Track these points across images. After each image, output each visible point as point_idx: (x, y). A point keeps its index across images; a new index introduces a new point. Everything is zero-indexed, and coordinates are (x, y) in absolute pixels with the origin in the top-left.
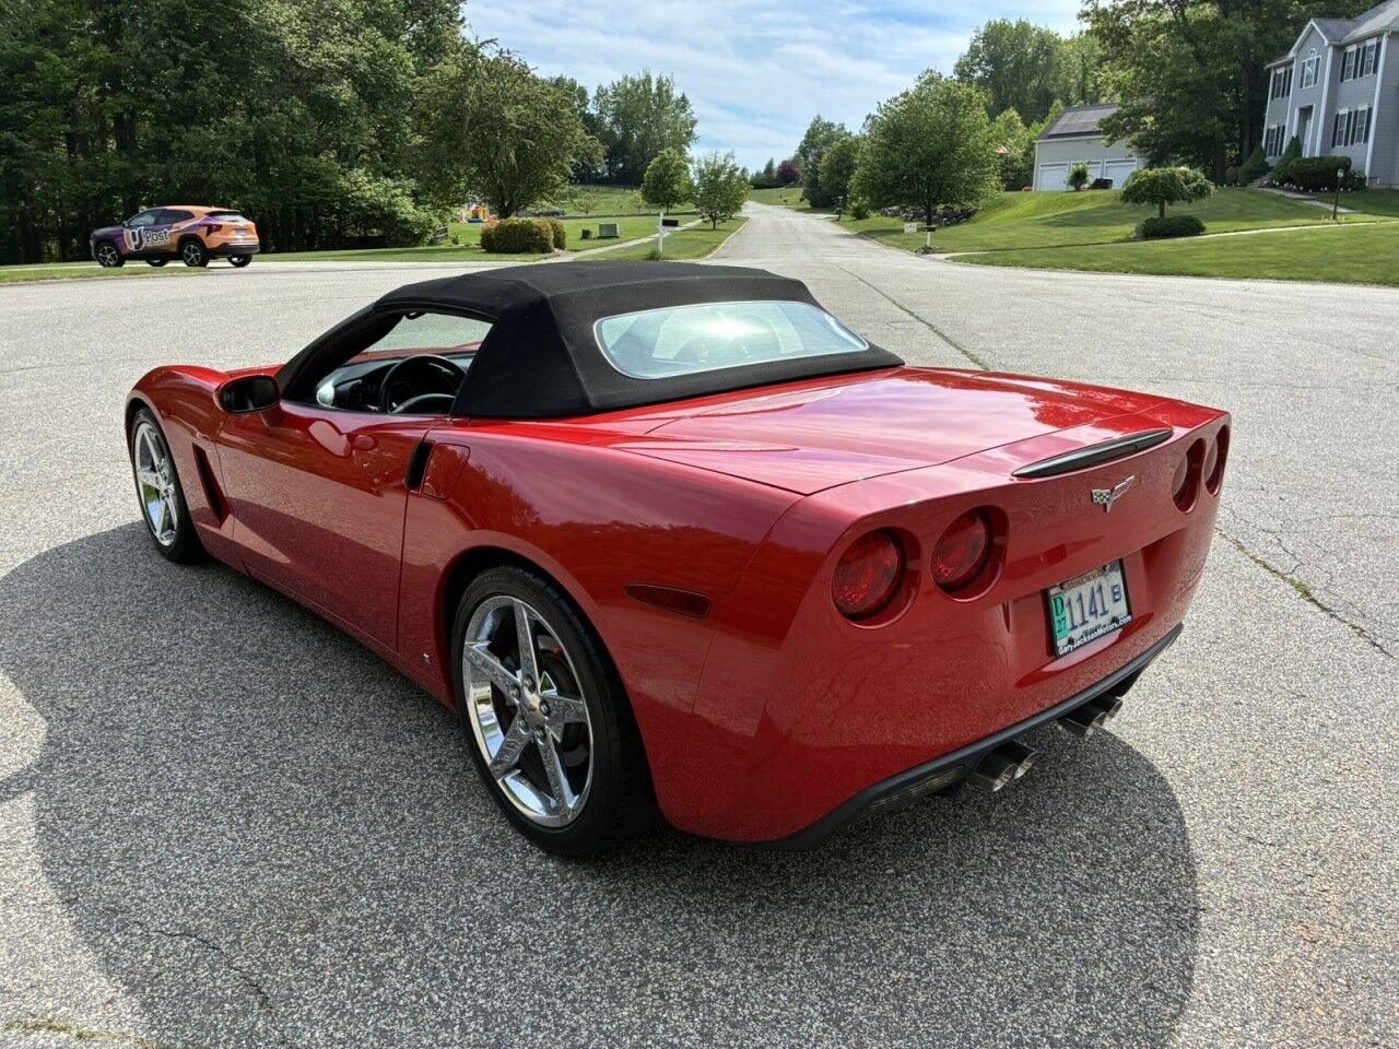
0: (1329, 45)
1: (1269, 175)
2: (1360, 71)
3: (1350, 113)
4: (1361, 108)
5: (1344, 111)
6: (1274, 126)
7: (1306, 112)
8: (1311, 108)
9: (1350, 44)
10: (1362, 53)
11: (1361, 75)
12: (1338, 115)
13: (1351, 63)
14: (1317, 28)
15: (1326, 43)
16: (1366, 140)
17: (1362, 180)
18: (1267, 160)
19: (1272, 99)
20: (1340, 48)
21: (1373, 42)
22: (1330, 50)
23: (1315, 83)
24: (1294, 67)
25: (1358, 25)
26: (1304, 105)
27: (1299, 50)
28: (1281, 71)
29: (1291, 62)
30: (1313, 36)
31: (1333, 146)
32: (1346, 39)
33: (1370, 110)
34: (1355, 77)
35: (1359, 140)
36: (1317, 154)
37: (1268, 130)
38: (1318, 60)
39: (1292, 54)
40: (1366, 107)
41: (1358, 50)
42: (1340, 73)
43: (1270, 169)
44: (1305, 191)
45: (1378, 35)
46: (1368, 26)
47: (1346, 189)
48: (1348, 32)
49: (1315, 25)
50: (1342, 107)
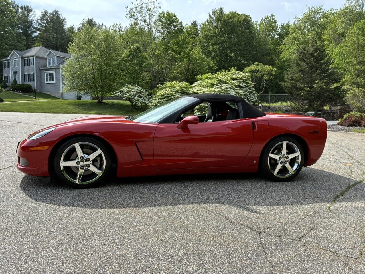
0: (20, 57)
1: (8, 88)
2: (29, 64)
3: (28, 74)
4: (31, 73)
5: (26, 73)
6: (6, 75)
7: (15, 73)
8: (17, 72)
9: (26, 57)
10: (29, 60)
11: (30, 65)
12: (25, 74)
13: (26, 62)
14: (15, 52)
15: (19, 56)
16: (34, 81)
17: (35, 90)
18: (7, 83)
19: (4, 68)
20: (22, 58)
21: (31, 58)
22: (20, 59)
23: (17, 66)
24: (10, 61)
25: (25, 53)
26: (15, 71)
27: (11, 57)
28: (6, 62)
29: (9, 60)
30: (14, 54)
31: (25, 82)
32: (24, 56)
33: (34, 74)
34: (28, 65)
35: (32, 81)
36: (21, 83)
37: (4, 76)
38: (17, 60)
39: (9, 58)
40: (32, 73)
41: (28, 59)
42: (24, 64)
43: (8, 86)
44: (21, 92)
45: (33, 56)
46: (29, 54)
47: (32, 92)
48: (24, 55)
49: (14, 51)
50: (26, 72)
